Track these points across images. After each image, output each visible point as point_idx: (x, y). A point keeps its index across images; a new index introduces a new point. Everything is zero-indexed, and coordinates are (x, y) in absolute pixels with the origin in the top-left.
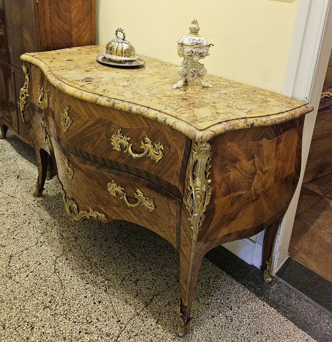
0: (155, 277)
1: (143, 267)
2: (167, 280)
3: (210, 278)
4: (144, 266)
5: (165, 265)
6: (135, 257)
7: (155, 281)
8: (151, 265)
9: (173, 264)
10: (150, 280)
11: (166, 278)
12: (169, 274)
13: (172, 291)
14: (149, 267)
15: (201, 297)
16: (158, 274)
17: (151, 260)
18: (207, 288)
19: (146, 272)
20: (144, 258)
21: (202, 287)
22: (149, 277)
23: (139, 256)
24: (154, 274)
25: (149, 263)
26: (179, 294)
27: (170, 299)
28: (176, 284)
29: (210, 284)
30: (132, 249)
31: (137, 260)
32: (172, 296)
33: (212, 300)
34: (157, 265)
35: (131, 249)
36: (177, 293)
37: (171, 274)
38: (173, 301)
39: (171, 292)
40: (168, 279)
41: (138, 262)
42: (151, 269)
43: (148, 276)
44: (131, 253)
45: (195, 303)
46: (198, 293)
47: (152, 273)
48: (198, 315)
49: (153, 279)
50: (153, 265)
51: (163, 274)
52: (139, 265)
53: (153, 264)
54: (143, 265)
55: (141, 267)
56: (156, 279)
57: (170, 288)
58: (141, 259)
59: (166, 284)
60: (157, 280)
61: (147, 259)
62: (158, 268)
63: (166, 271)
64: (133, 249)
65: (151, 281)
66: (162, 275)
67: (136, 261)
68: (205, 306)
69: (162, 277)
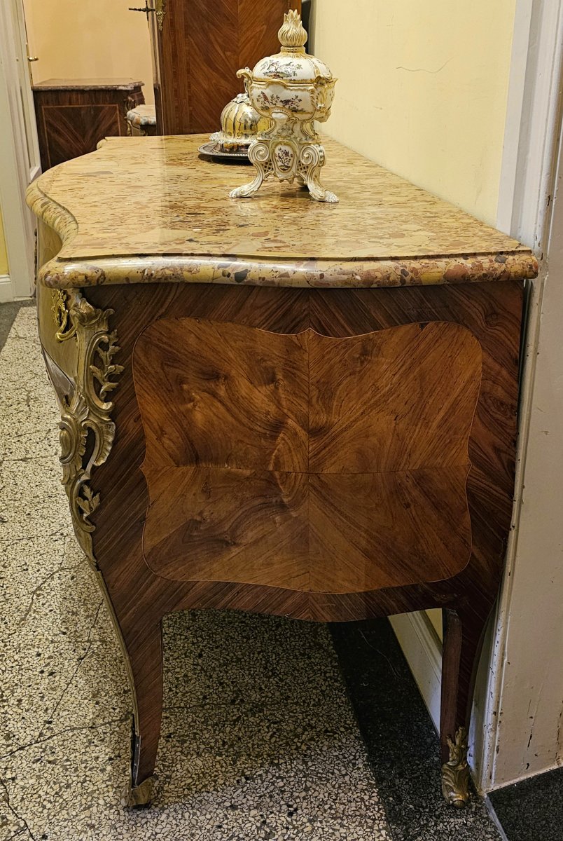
0: (195, 674)
1: (190, 645)
2: (211, 691)
3: (307, 727)
4: (194, 644)
5: (239, 659)
7: (188, 681)
8: (210, 648)
10: (178, 675)
11: (215, 685)
12: (227, 681)
13: (200, 716)
14: (202, 651)
15: (250, 756)
16: (206, 672)
17: (219, 639)
18: (280, 744)
19: (187, 657)
21: (272, 737)
22: (182, 669)
25: (208, 643)
26: (210, 727)
27: (181, 729)
28: (223, 706)
29: (295, 739)
32: (190, 726)
33: (267, 772)
34: (222, 653)
36: (207, 727)
37: (232, 682)
38: (183, 736)
39: (196, 716)
40: (217, 689)
41: (190, 633)
42: (200, 656)
45: (222, 762)
46: (250, 745)
47: (194, 665)
49: (186, 676)
50: (212, 650)
51: (215, 676)
56: (191, 679)
57: (203, 707)
59: (201, 697)
60: (193, 681)
63: (227, 672)
66: (211, 677)
68: (237, 779)
69: (207, 681)
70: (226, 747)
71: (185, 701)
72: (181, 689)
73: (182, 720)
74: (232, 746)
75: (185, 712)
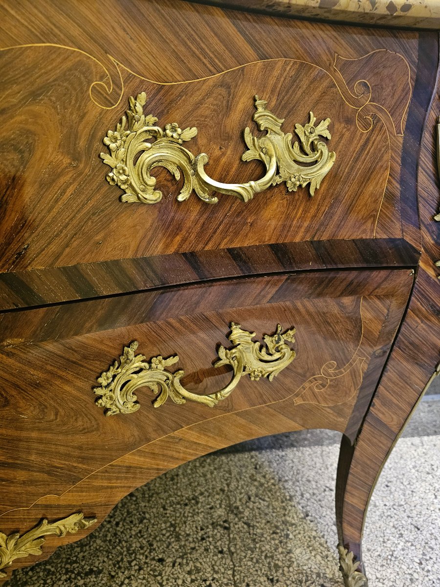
0: (187, 564)
1: (142, 572)
2: (212, 547)
3: (253, 478)
4: (140, 569)
5: (172, 525)
6: (100, 572)
7: (198, 570)
8: (150, 552)
9: (181, 510)
10: (189, 580)
11: (204, 545)
12: (200, 534)
13: (244, 554)
14: (153, 559)
15: (284, 515)
16: (186, 554)
17: (138, 545)
18: (272, 495)
19: (160, 574)
20: (121, 554)
21: (264, 500)
22: (179, 578)
23: (104, 562)
24: (179, 560)
25: (143, 554)
26: (258, 545)
27: (261, 570)
28: (231, 536)
29: (266, 485)
30: (71, 564)
31: (113, 574)
32: (257, 562)
33: (299, 503)
34: (160, 540)
35: (68, 566)
36: (256, 548)
37: (202, 529)
38: (270, 568)
39: (245, 557)
40: (210, 543)
41: (120, 574)
42: (161, 561)
43: (175, 579)
44: (79, 574)
45: (294, 533)
46: (274, 515)
47: (174, 566)
48: (321, 544)
49: (189, 573)
50: (154, 549)
51: (192, 545)
52: (129, 578)
53: (151, 545)
54: (137, 567)
55: (141, 577)
56: (195, 566)
57: (233, 553)
58: (118, 562)
59: (220, 556)
60: (198, 565)
61: (128, 550)
62: (170, 544)
63: (188, 535)
64: (75, 562)
65: (193, 581)
66: (193, 549)
67: (113, 577)
68: (309, 522)
69: (199, 551)
70: (278, 531)
71: (225, 570)
72: (209, 575)
73: (251, 570)
74: (277, 527)
75: (240, 568)
